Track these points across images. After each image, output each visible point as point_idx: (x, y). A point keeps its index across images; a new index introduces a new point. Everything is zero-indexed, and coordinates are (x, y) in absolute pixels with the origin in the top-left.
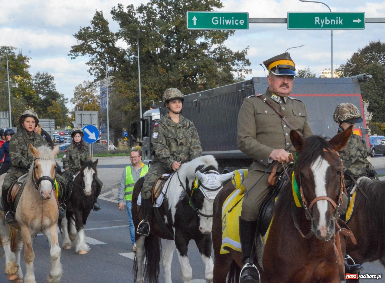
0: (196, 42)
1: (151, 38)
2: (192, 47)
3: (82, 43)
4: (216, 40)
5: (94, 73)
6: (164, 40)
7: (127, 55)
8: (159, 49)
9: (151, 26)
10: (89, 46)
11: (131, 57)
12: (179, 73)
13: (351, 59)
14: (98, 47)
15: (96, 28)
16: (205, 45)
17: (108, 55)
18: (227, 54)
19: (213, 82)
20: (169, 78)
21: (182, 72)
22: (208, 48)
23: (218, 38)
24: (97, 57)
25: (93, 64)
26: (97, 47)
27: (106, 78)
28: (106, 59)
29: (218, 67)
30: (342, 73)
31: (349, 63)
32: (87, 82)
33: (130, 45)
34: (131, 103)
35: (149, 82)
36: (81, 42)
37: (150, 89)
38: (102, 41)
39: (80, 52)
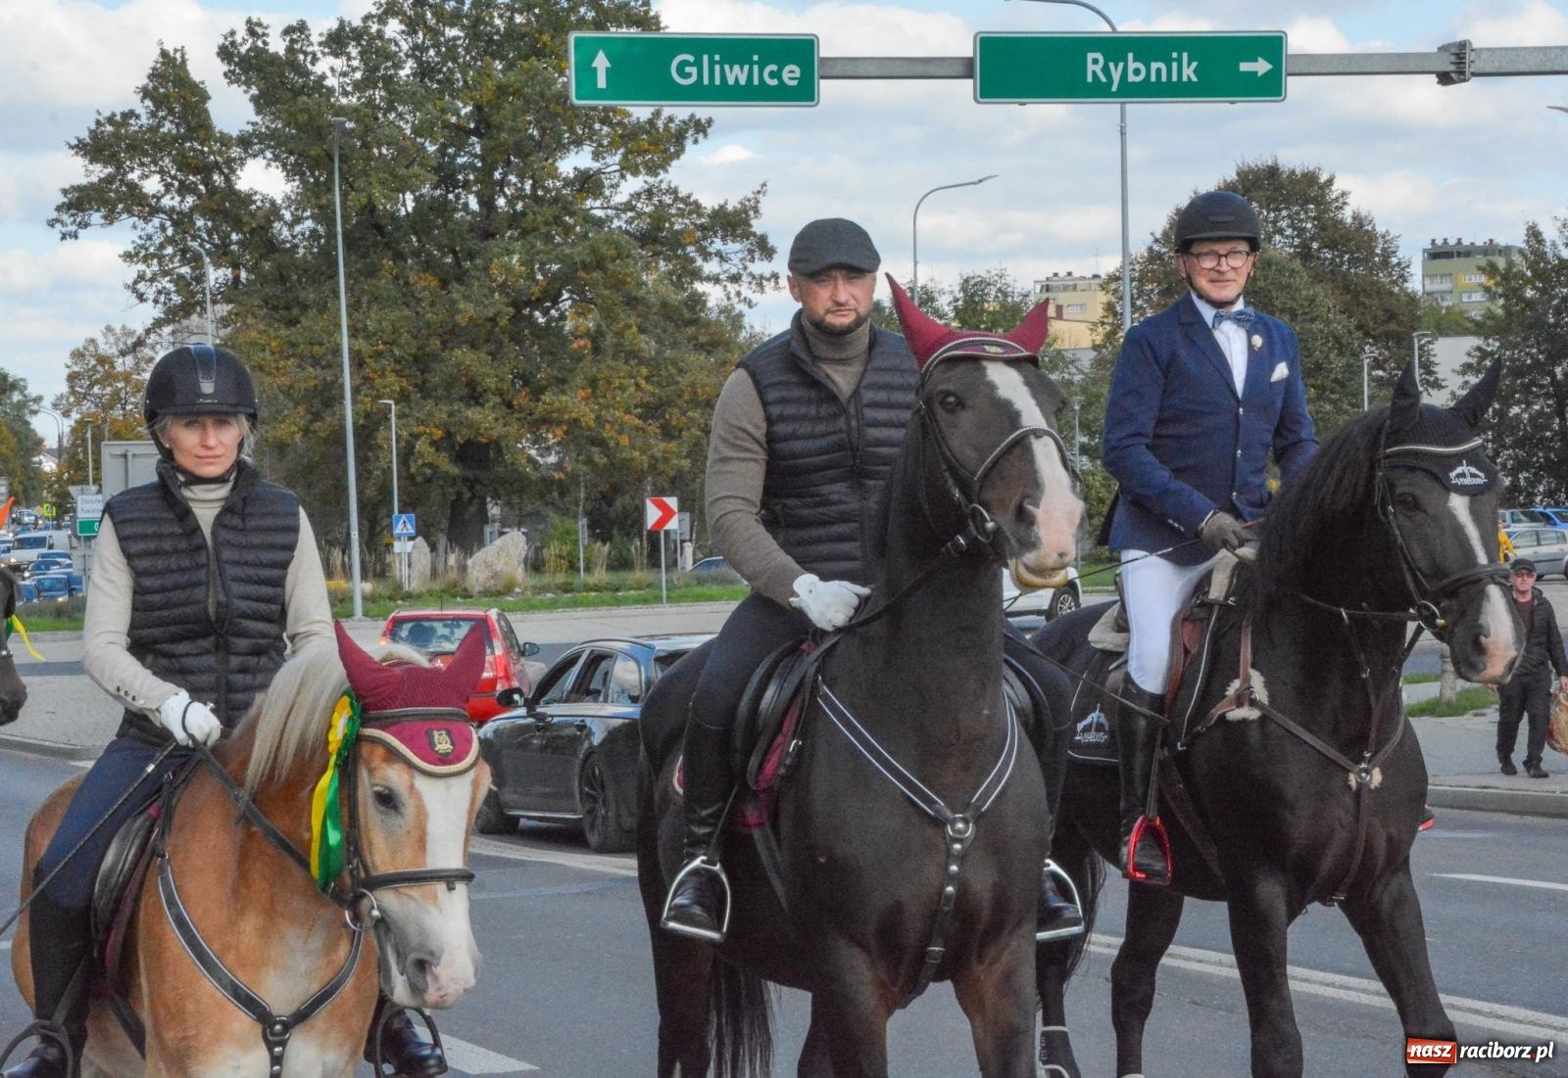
0: (557, 169)
1: (380, 153)
2: (543, 188)
3: (102, 176)
4: (639, 160)
5: (150, 292)
6: (434, 163)
7: (286, 223)
8: (409, 197)
9: (379, 108)
10: (133, 187)
11: (298, 229)
12: (492, 291)
13: (1165, 234)
14: (167, 191)
15: (161, 114)
16: (596, 181)
17: (210, 224)
18: (681, 214)
19: (629, 327)
20: (453, 309)
21: (503, 286)
22: (607, 193)
23: (646, 151)
24: (163, 228)
25: (146, 259)
26: (162, 189)
27: (200, 315)
28: (200, 237)
29: (647, 268)
31: (1156, 247)
32: (118, 330)
33: (297, 183)
34: (301, 409)
35: (371, 325)
36: (100, 171)
37: (379, 355)
38: (184, 165)
39: (98, 210)
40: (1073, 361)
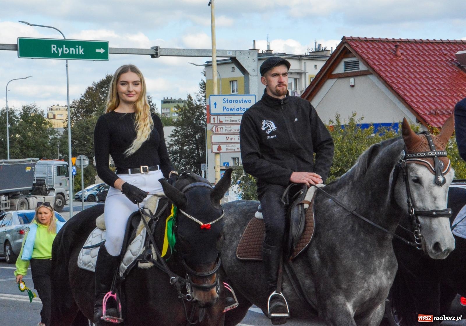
13: (85, 94)
30: (74, 110)
31: (82, 98)
40: (57, 132)
